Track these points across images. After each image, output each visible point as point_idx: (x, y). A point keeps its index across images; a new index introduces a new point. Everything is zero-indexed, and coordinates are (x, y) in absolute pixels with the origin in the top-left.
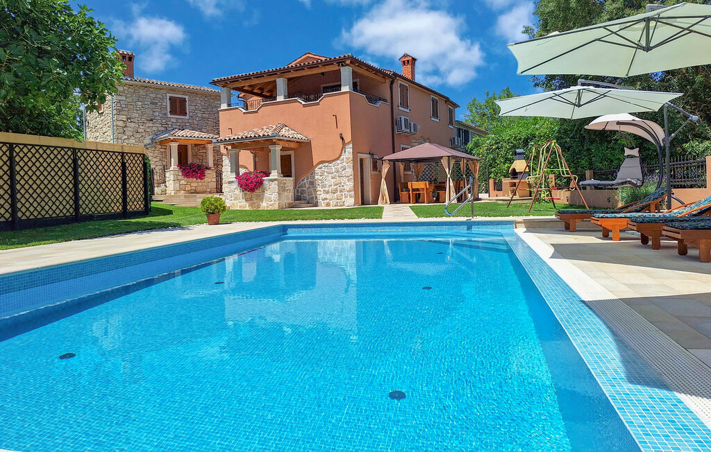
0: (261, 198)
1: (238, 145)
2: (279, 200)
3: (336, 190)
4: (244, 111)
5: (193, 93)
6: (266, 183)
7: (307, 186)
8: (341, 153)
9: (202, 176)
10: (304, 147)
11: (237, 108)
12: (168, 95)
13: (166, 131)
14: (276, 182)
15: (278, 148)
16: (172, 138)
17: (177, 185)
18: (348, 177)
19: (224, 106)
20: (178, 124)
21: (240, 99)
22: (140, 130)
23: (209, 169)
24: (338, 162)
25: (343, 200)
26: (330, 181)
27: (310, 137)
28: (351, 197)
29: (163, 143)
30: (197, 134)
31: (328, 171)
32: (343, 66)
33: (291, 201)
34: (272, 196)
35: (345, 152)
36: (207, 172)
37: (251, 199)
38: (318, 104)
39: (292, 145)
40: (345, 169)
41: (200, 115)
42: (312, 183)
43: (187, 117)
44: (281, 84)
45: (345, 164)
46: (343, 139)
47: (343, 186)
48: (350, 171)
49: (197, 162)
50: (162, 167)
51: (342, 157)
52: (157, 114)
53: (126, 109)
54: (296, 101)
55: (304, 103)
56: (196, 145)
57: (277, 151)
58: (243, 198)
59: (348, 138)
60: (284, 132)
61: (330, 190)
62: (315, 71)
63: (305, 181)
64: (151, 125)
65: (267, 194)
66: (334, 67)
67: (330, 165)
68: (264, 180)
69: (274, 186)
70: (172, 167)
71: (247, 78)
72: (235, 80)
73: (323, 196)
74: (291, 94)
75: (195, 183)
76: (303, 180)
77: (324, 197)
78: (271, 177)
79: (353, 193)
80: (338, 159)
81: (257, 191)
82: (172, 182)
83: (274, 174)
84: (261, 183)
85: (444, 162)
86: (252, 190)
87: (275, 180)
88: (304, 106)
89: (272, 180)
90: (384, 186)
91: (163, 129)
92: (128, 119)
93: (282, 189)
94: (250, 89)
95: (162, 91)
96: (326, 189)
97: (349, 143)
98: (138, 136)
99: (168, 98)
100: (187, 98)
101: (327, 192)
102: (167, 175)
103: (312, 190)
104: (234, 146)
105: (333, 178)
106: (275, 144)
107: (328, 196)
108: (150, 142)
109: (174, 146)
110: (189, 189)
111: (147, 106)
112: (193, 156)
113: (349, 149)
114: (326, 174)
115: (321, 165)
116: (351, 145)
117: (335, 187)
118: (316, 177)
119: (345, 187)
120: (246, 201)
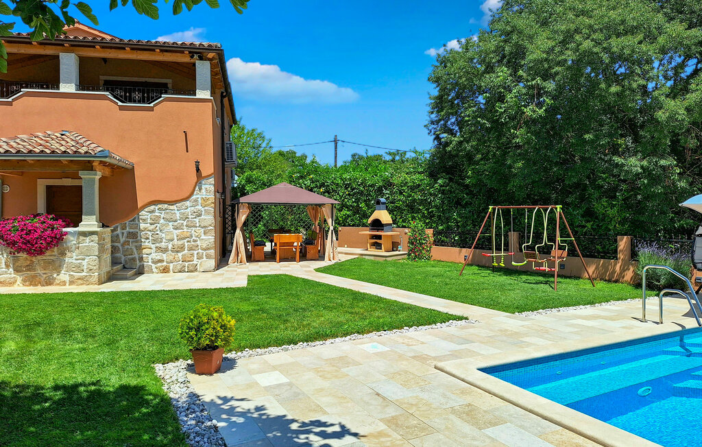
0: (55, 265)
2: (99, 268)
3: (182, 248)
6: (71, 240)
7: (122, 240)
8: (194, 190)
14: (95, 238)
15: (97, 177)
18: (205, 227)
24: (188, 203)
25: (195, 262)
26: (169, 233)
27: (133, 161)
28: (208, 257)
31: (168, 217)
32: (201, 58)
33: (109, 269)
34: (84, 263)
35: (200, 189)
37: (30, 267)
38: (151, 109)
40: (200, 215)
42: (134, 236)
46: (198, 170)
47: (195, 241)
48: (208, 219)
51: (194, 197)
54: (106, 98)
55: (120, 103)
57: (95, 182)
58: (7, 266)
59: (208, 169)
61: (170, 246)
65: (71, 258)
66: (184, 58)
67: (171, 207)
68: (66, 233)
69: (91, 244)
73: (156, 256)
74: (86, 82)
77: (159, 258)
78: (82, 228)
79: (212, 252)
81: (48, 253)
83: (89, 223)
86: (38, 253)
87: (91, 232)
88: (121, 108)
89: (85, 234)
93: (101, 249)
96: (163, 245)
97: (208, 177)
101: (165, 250)
103: (132, 246)
105: (176, 228)
107: (164, 256)
113: (208, 186)
114: (162, 221)
115: (152, 207)
116: (212, 180)
117: (180, 242)
118: (142, 226)
119: (198, 243)
120: (17, 270)
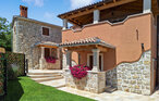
1: (71, 48)
4: (74, 31)
10: (110, 51)
11: (71, 30)
18: (145, 74)
19: (64, 29)
25: (141, 90)
27: (115, 45)
28: (147, 88)
29: (39, 47)
35: (144, 57)
38: (123, 24)
40: (143, 69)
44: (96, 13)
45: (143, 65)
50: (38, 57)
54: (106, 23)
57: (97, 53)
63: (111, 72)
70: (42, 57)
79: (149, 86)
80: (137, 61)
82: (41, 64)
83: (95, 69)
84: (86, 74)
86: (80, 78)
87: (96, 73)
88: (112, 25)
95: (39, 24)
97: (148, 50)
99: (42, 28)
102: (40, 61)
104: (69, 49)
105: (132, 74)
106: (96, 48)
109: (43, 48)
118: (118, 71)
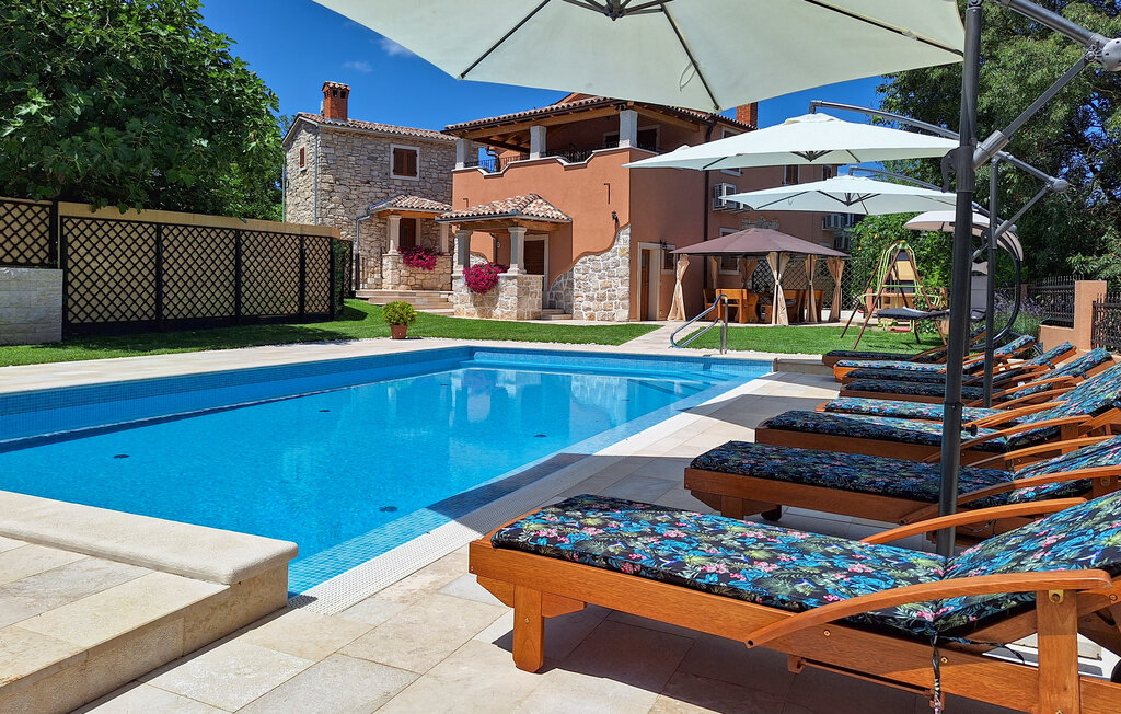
0: (493, 302)
1: (470, 224)
2: (519, 306)
3: (604, 296)
4: (485, 173)
5: (427, 143)
6: (501, 281)
8: (614, 241)
9: (430, 266)
10: (562, 229)
11: (477, 170)
12: (393, 146)
13: (388, 197)
14: (515, 281)
15: (521, 232)
16: (392, 209)
17: (397, 276)
18: (621, 277)
19: (460, 166)
20: (405, 188)
21: (490, 153)
22: (352, 197)
23: (441, 254)
24: (609, 254)
25: (613, 312)
26: (596, 282)
27: (571, 216)
28: (624, 307)
29: (383, 216)
30: (427, 203)
31: (594, 267)
32: (623, 109)
33: (537, 310)
34: (509, 301)
35: (619, 240)
36: (439, 259)
37: (481, 304)
38: (585, 166)
39: (544, 227)
40: (618, 266)
41: (435, 175)
42: (571, 284)
43: (417, 178)
44: (537, 135)
45: (618, 257)
46: (617, 220)
47: (614, 291)
48: (624, 269)
49: (428, 243)
50: (378, 250)
51: (614, 248)
52: (375, 173)
53: (334, 167)
54: (556, 161)
55: (566, 164)
56: (427, 220)
57: (519, 236)
58: (471, 302)
59: (624, 219)
60: (532, 209)
61: (596, 295)
62: (585, 116)
63: (562, 280)
64: (368, 189)
65: (502, 298)
66: (611, 112)
67: (598, 258)
68: (499, 277)
69: (512, 286)
70: (391, 250)
71: (491, 125)
72: (475, 127)
73: (586, 304)
74: (551, 150)
75: (421, 275)
76: (559, 279)
77: (587, 306)
78: (509, 273)
79: (627, 302)
80: (609, 249)
81: (489, 292)
82: (389, 272)
83: (514, 270)
84: (495, 281)
85: (771, 261)
86: (483, 291)
87: (514, 277)
88: (566, 168)
89: (510, 278)
90: (679, 294)
91: (384, 195)
92: (336, 180)
93: (523, 291)
94: (500, 140)
95: (384, 141)
96: (591, 294)
97: (625, 227)
98: (350, 204)
99: (392, 151)
100: (418, 149)
101: (592, 299)
102: (385, 261)
105: (600, 278)
106: (516, 225)
107: (592, 305)
108: (364, 213)
109: (395, 221)
110: (413, 283)
111: (362, 163)
112: (423, 234)
113: (625, 236)
114: (590, 271)
115: (584, 258)
116: (628, 230)
117: (603, 292)
118: (576, 275)
119: (616, 293)
120: (475, 305)
